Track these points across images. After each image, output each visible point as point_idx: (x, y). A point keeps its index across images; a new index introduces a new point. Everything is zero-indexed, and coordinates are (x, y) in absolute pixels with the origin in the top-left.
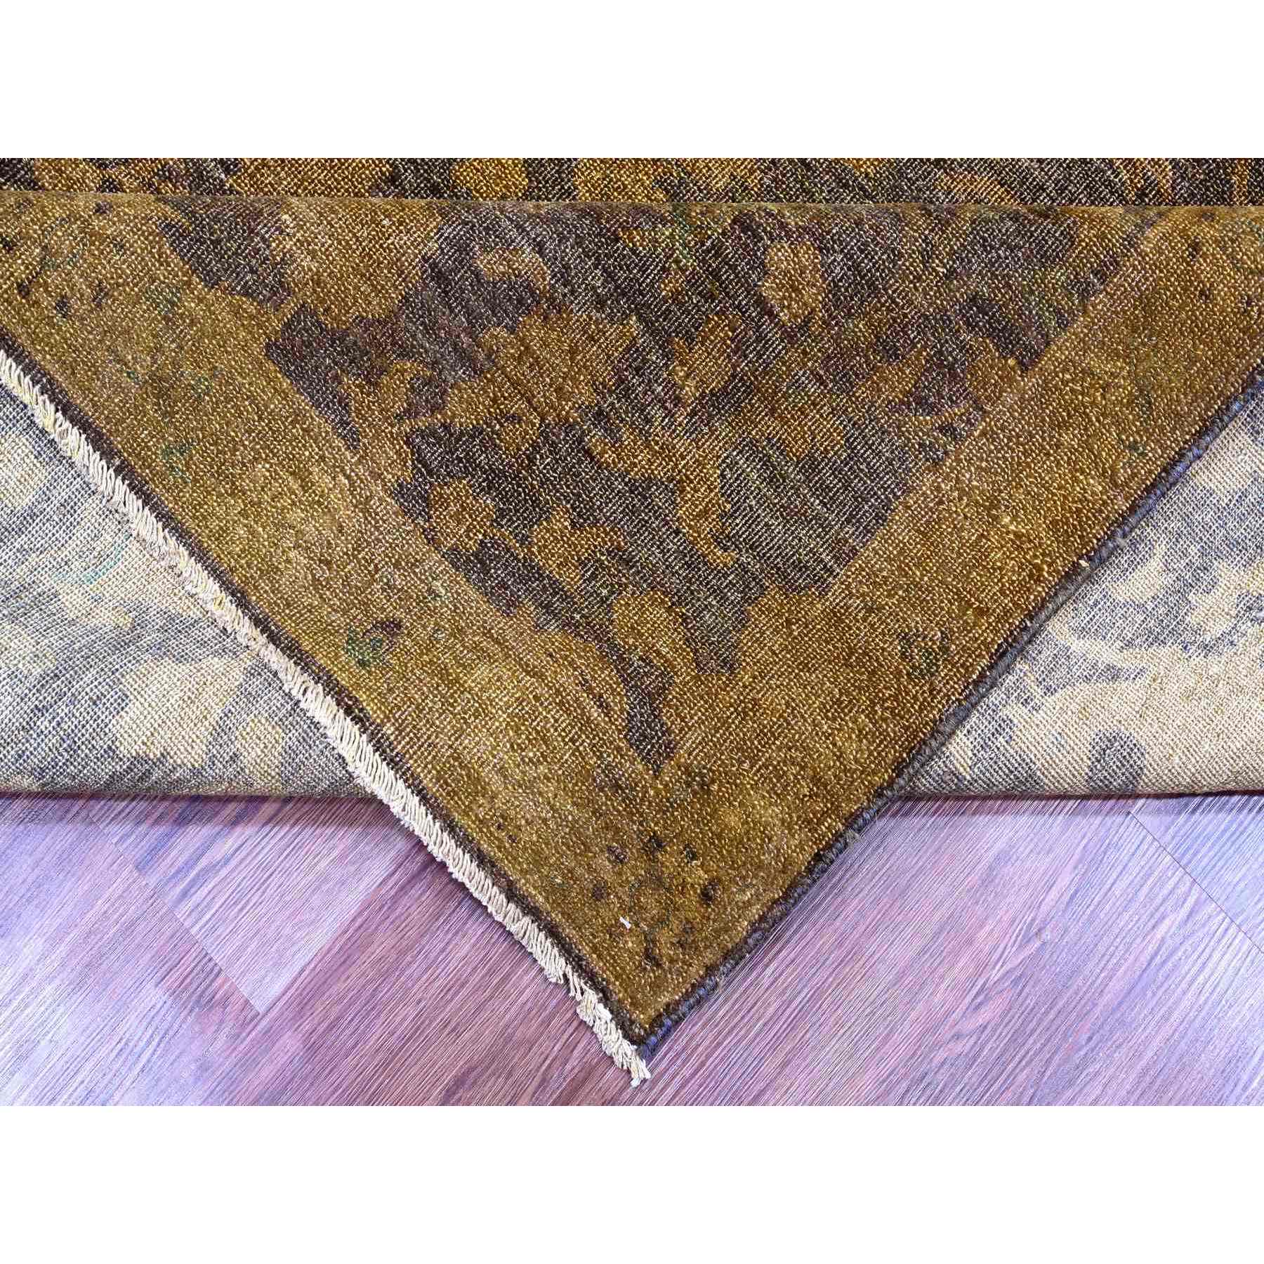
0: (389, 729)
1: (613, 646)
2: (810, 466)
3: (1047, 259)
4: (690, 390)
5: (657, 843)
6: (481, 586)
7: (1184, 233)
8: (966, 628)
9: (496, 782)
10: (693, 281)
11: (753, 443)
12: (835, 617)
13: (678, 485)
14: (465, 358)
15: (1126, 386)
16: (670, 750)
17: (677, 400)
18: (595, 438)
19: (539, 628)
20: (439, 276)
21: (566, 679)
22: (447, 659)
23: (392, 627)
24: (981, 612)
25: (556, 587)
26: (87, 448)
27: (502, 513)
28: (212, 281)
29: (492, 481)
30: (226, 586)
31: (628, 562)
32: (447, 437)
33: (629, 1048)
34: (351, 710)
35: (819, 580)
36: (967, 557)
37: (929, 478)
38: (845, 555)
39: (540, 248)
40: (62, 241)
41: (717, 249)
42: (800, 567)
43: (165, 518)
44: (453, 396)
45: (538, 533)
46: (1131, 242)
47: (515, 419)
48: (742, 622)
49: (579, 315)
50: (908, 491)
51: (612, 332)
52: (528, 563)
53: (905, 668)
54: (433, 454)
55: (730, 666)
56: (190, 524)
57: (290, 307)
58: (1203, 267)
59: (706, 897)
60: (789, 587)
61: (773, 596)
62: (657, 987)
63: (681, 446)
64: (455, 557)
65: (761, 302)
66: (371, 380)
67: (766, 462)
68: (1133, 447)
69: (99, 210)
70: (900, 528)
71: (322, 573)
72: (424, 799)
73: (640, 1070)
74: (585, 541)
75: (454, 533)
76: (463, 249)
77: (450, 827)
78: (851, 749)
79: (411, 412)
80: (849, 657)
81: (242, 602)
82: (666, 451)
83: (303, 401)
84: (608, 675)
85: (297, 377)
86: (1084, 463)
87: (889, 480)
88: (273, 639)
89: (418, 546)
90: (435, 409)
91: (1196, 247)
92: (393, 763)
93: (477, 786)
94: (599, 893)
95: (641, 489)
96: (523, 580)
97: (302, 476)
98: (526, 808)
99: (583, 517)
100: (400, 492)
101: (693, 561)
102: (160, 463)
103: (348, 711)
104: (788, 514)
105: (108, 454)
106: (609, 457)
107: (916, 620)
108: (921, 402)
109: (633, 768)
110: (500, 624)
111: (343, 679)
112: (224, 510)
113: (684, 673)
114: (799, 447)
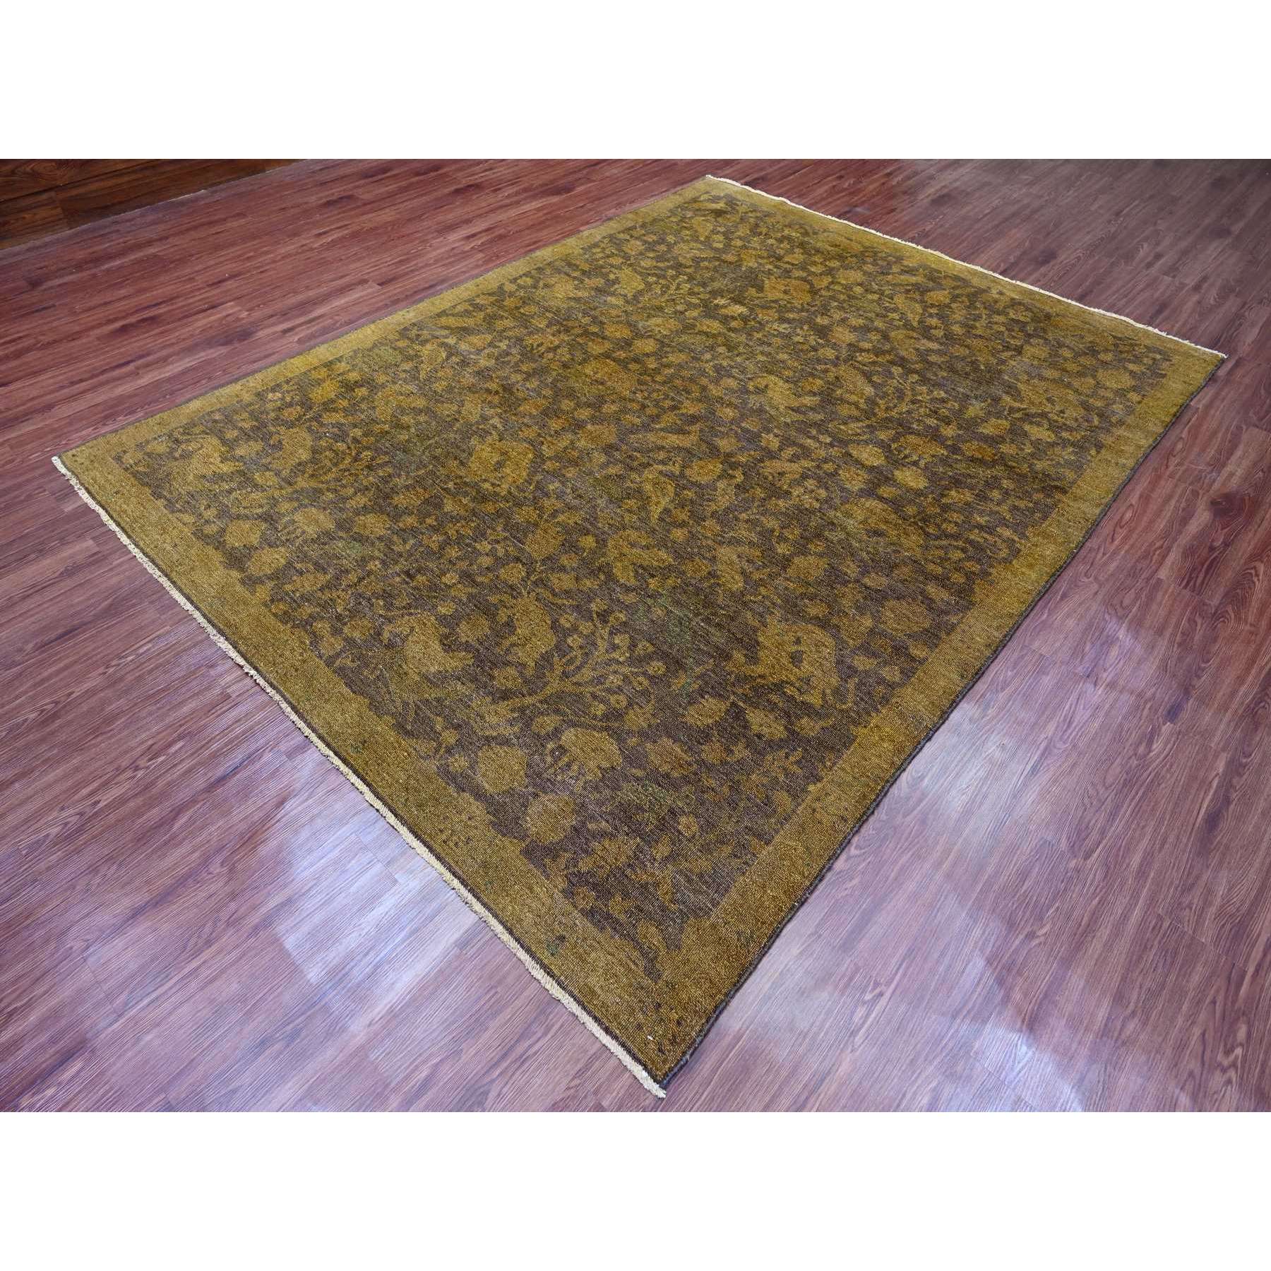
0: (562, 978)
1: (638, 943)
2: (701, 876)
3: (768, 817)
4: (658, 857)
5: (659, 1005)
6: (592, 922)
7: (810, 807)
8: (759, 929)
9: (599, 992)
10: (656, 827)
11: (681, 871)
12: (714, 926)
13: (657, 885)
14: (586, 852)
15: (801, 849)
16: (659, 976)
17: (655, 859)
18: (628, 871)
19: (612, 937)
20: (576, 830)
21: (622, 956)
22: (581, 950)
23: (562, 938)
24: (763, 923)
25: (617, 921)
26: (460, 885)
27: (598, 897)
28: (504, 835)
29: (594, 887)
30: (505, 927)
31: (641, 911)
32: (579, 875)
33: (656, 1086)
34: (550, 973)
35: (707, 913)
36: (758, 903)
37: (742, 878)
38: (715, 904)
39: (608, 822)
40: (458, 827)
41: (664, 819)
42: (701, 909)
43: (484, 905)
44: (580, 864)
45: (610, 903)
46: (794, 811)
47: (602, 867)
48: (682, 930)
49: (621, 838)
50: (735, 882)
51: (632, 842)
52: (608, 914)
53: (740, 944)
54: (575, 880)
55: (678, 947)
56: (492, 906)
57: (528, 840)
58: (818, 816)
59: (679, 1023)
60: (697, 916)
61: (692, 920)
62: (664, 1062)
63: (657, 873)
64: (582, 911)
65: (679, 832)
66: (554, 859)
67: (686, 876)
68: (808, 865)
69: (470, 819)
70: (734, 894)
71: (538, 920)
72: (575, 1000)
73: (661, 1094)
74: (628, 904)
75: (582, 904)
76: (584, 823)
77: (584, 1008)
78: (723, 972)
79: (567, 867)
80: (720, 940)
81: (511, 933)
82: (653, 875)
83: (532, 866)
84: (636, 954)
85: (530, 859)
86: (793, 870)
87: (728, 879)
88: (522, 946)
89: (570, 908)
90: (575, 866)
91: (814, 810)
92: (564, 989)
93: (593, 993)
94: (639, 1027)
95: (644, 886)
96: (606, 919)
97: (531, 889)
98: (610, 999)
99: (626, 896)
100: (563, 891)
101: (663, 909)
102: (483, 888)
103: (548, 974)
104: (695, 892)
105: (466, 886)
106: (633, 877)
107: (742, 927)
108: (735, 856)
109: (647, 982)
110: (600, 936)
111: (546, 962)
112: (504, 901)
113: (663, 952)
114: (697, 871)
